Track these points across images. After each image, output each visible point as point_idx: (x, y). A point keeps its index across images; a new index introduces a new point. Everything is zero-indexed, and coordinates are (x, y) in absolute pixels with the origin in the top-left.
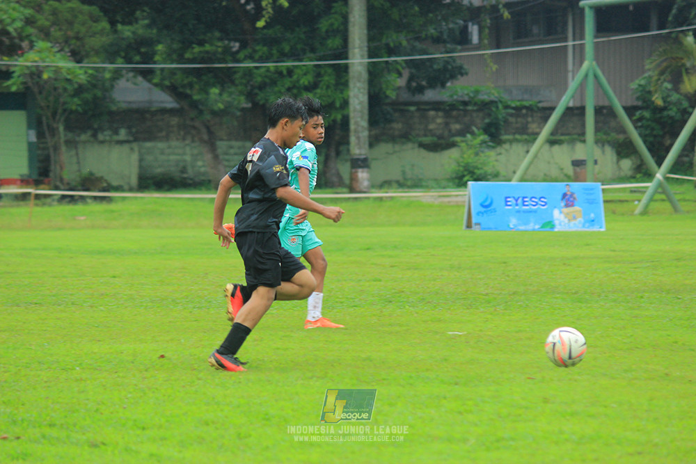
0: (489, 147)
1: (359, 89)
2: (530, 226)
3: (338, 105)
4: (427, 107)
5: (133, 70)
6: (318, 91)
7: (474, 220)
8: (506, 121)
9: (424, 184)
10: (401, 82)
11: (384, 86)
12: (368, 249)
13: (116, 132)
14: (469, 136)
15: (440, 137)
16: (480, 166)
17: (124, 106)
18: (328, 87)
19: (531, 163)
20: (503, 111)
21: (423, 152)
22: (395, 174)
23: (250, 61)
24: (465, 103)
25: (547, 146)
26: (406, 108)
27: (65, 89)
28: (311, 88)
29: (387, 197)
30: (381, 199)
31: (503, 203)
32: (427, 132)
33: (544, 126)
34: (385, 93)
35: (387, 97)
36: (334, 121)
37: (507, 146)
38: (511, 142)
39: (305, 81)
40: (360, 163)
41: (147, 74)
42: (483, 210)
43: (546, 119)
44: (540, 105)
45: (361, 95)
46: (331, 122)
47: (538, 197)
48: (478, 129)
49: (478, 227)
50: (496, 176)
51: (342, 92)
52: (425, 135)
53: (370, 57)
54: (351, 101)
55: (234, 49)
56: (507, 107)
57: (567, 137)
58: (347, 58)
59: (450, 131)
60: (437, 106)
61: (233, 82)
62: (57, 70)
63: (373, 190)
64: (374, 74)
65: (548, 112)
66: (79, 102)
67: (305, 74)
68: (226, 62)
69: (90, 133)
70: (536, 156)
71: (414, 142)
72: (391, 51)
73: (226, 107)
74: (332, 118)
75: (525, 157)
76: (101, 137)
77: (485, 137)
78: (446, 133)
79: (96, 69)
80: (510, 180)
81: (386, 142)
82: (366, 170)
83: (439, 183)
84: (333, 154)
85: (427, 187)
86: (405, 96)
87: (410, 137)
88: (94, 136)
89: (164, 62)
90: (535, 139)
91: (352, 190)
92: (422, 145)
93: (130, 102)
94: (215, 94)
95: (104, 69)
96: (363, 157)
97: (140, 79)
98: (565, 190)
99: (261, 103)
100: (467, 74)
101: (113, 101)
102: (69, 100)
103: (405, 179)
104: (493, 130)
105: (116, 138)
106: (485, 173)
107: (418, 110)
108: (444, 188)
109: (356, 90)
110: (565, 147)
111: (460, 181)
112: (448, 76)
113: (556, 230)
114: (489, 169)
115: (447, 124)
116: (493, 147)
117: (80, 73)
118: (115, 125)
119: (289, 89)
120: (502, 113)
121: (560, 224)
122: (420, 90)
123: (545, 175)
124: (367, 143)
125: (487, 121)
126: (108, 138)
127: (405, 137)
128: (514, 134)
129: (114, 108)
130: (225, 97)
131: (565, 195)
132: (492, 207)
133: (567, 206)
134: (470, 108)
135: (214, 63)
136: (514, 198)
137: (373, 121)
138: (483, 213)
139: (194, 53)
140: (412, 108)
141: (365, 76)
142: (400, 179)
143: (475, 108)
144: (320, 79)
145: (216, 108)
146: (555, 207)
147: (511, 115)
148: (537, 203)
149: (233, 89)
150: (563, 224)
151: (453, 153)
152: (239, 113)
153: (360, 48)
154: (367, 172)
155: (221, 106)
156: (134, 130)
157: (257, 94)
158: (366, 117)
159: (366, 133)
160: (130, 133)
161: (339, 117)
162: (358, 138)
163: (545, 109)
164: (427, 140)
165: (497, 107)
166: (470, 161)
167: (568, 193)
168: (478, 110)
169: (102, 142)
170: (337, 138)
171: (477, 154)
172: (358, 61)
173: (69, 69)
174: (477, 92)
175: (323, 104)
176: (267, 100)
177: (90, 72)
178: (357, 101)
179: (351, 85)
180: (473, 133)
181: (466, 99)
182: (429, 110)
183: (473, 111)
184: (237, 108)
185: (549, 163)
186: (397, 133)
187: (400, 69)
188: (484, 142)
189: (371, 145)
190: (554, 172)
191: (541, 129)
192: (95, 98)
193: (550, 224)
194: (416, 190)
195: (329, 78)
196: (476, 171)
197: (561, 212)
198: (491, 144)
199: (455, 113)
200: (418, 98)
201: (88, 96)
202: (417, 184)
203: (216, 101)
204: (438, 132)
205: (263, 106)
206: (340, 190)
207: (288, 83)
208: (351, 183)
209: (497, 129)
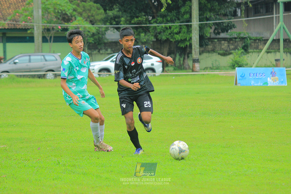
0: (244, 54)
1: (195, 33)
2: (259, 84)
3: (188, 39)
4: (221, 40)
5: (113, 27)
6: (181, 34)
7: (238, 82)
8: (250, 45)
9: (220, 68)
10: (212, 31)
11: (205, 32)
12: (198, 93)
13: (107, 50)
14: (237, 50)
15: (226, 51)
16: (241, 62)
17: (110, 40)
18: (184, 33)
19: (259, 61)
20: (250, 41)
21: (220, 56)
22: (209, 64)
23: (155, 23)
24: (235, 38)
25: (266, 53)
26: (213, 40)
27: (88, 35)
28: (178, 33)
29: (206, 74)
30: (204, 74)
31: (249, 75)
32: (221, 49)
33: (264, 46)
34: (205, 35)
35: (206, 36)
36: (187, 45)
37: (251, 54)
38: (252, 52)
39: (176, 31)
40: (196, 61)
41: (118, 29)
42: (241, 78)
43: (265, 44)
44: (263, 39)
45: (196, 36)
46: (185, 46)
47: (262, 73)
48: (240, 48)
49: (239, 85)
50: (247, 65)
51: (189, 35)
52: (221, 50)
53: (200, 21)
54: (193, 38)
55: (150, 19)
56: (251, 39)
57: (273, 50)
58: (191, 22)
59: (230, 48)
60: (225, 39)
61: (149, 32)
62: (85, 28)
63: (200, 71)
64: (201, 28)
65: (266, 41)
66: (93, 39)
67: (176, 28)
68: (146, 24)
69: (97, 51)
70: (262, 57)
71: (216, 53)
72: (208, 20)
73: (147, 41)
74: (186, 44)
75: (257, 58)
76: (101, 52)
77: (243, 50)
78: (228, 49)
79: (99, 27)
80: (251, 67)
81: (206, 52)
82: (198, 63)
83: (225, 68)
84: (186, 57)
85: (221, 69)
86: (213, 36)
87: (215, 51)
88: (99, 51)
89: (124, 24)
90: (261, 51)
91: (193, 71)
92: (219, 54)
93: (112, 39)
94: (143, 36)
95: (102, 27)
96: (197, 59)
97: (115, 30)
98: (272, 70)
99: (159, 39)
100: (236, 27)
101: (106, 39)
102: (89, 38)
103: (213, 67)
104: (246, 48)
105: (107, 52)
106: (243, 64)
107: (218, 41)
108: (228, 69)
109: (195, 34)
110: (273, 54)
111: (233, 67)
112: (229, 28)
113: (269, 85)
114: (244, 63)
115: (228, 46)
116: (246, 54)
117: (93, 29)
118: (107, 47)
119: (170, 34)
120: (249, 41)
121: (270, 83)
122: (219, 33)
123: (265, 64)
124: (199, 53)
125: (243, 45)
126: (104, 52)
127: (213, 51)
128: (254, 49)
129: (106, 41)
130: (146, 37)
131: (272, 72)
132: (245, 77)
133: (273, 76)
134: (237, 40)
135: (142, 24)
136: (253, 74)
137: (201, 45)
138: (241, 80)
139: (135, 21)
140: (216, 40)
141: (198, 28)
142: (211, 66)
143: (239, 40)
144: (181, 30)
145: (143, 41)
146: (268, 77)
147: (253, 42)
148: (261, 76)
149: (149, 34)
150: (271, 83)
151: (231, 56)
152: (151, 43)
153: (196, 18)
154: (199, 64)
155: (145, 40)
156: (113, 49)
157: (158, 36)
158: (198, 44)
159: (198, 50)
160: (112, 50)
161: (188, 44)
162: (195, 52)
163: (265, 40)
164: (221, 52)
165: (247, 40)
166: (237, 59)
167: (273, 72)
168: (240, 41)
169: (102, 54)
170: (188, 51)
171: (240, 57)
172: (195, 23)
173: (89, 27)
174: (240, 34)
175: (182, 39)
176: (161, 38)
177: (97, 28)
178: (195, 38)
179: (193, 32)
180: (238, 49)
181: (236, 36)
182: (222, 41)
183: (238, 41)
184: (151, 41)
185: (266, 60)
186: (210, 49)
187: (211, 26)
188: (242, 52)
189: (200, 54)
190: (269, 64)
191: (264, 48)
192: (99, 38)
193: (266, 83)
194: (217, 70)
195: (184, 30)
196: (239, 63)
197: (270, 79)
198: (245, 53)
199: (231, 42)
200: (218, 36)
201: (96, 37)
202: (218, 68)
203: (143, 39)
204: (225, 49)
205: (160, 40)
206: (189, 71)
207: (169, 31)
208: (193, 68)
209: (247, 48)
